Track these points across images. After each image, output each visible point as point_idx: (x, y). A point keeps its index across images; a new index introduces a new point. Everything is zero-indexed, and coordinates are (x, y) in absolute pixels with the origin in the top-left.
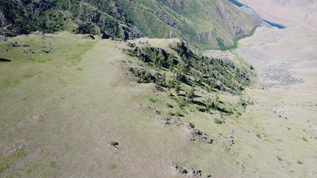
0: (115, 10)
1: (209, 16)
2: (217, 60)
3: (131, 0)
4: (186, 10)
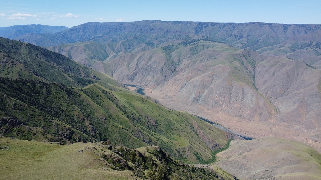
1: (184, 133)
2: (199, 168)
3: (105, 119)
4: (160, 128)
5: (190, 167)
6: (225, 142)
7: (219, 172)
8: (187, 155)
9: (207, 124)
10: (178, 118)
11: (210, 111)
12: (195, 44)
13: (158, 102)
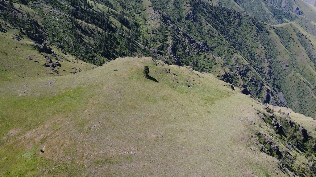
0: (266, 71)
3: (288, 66)
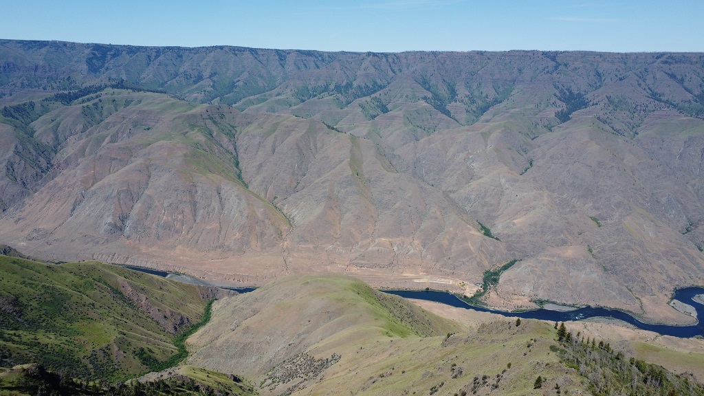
1: (99, 311)
2: (152, 384)
4: (31, 315)
5: (130, 386)
6: (201, 309)
7: (200, 377)
8: (116, 361)
9: (152, 278)
10: (76, 280)
11: (154, 249)
12: (92, 98)
13: (13, 252)
